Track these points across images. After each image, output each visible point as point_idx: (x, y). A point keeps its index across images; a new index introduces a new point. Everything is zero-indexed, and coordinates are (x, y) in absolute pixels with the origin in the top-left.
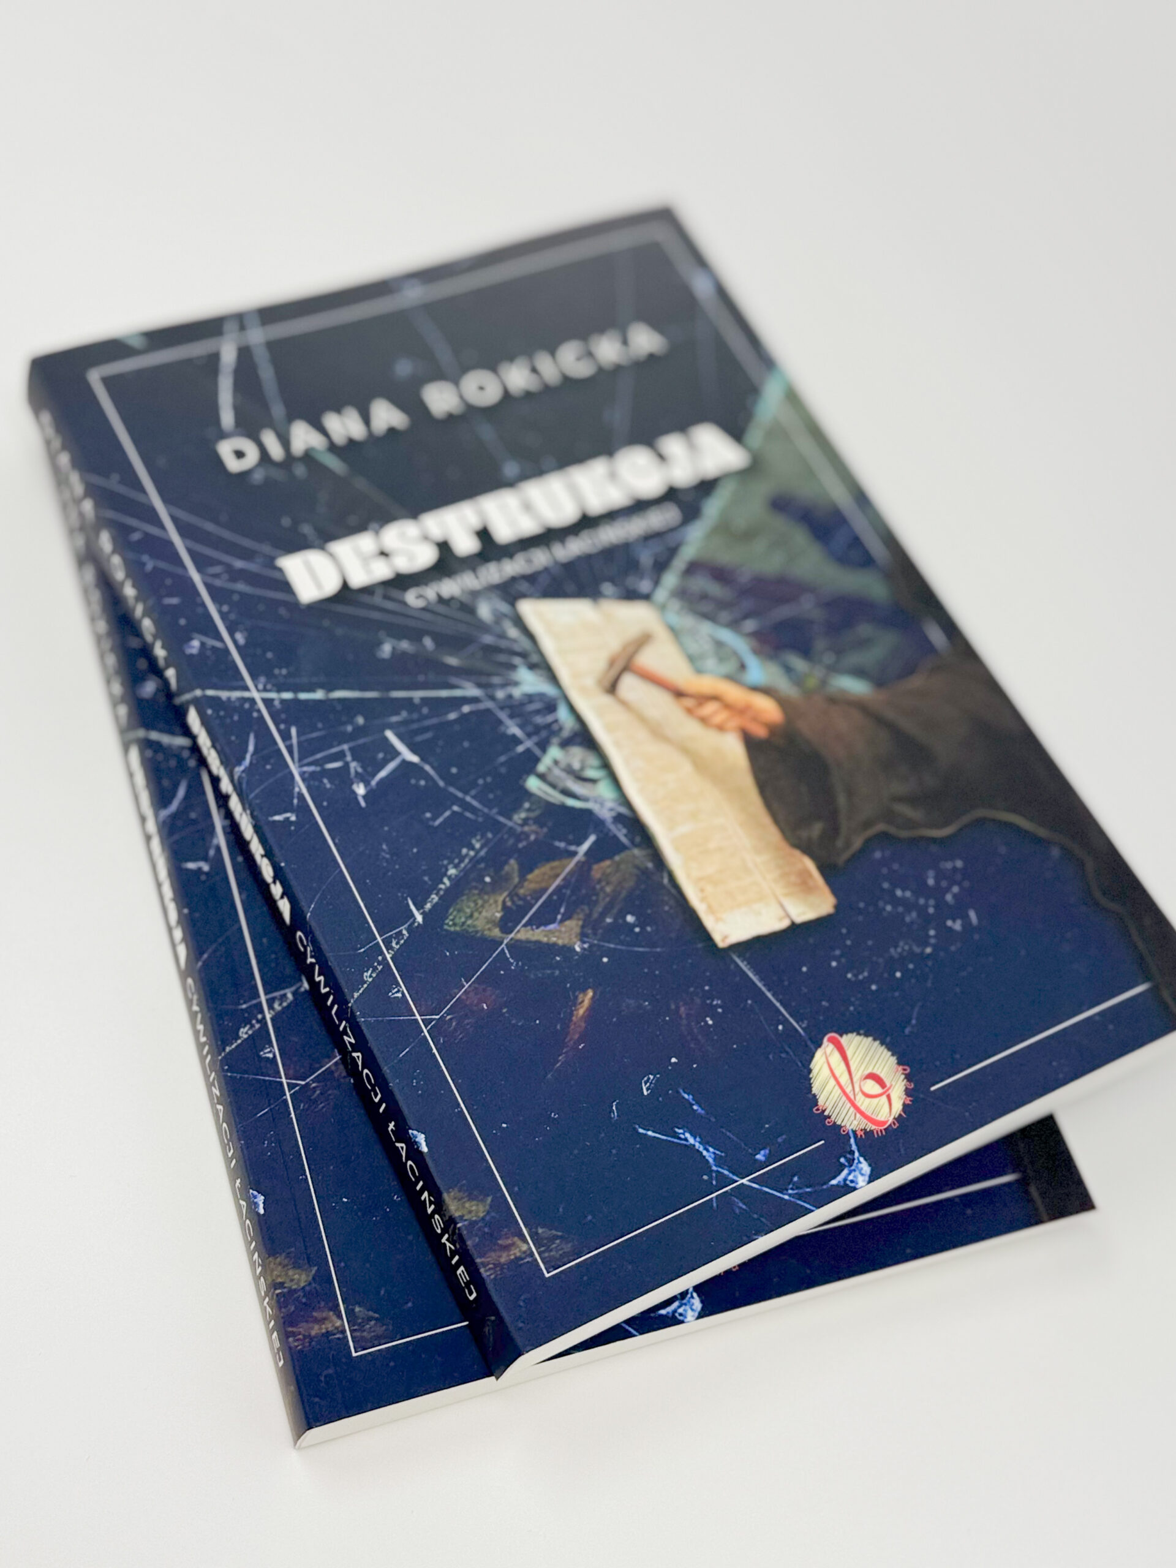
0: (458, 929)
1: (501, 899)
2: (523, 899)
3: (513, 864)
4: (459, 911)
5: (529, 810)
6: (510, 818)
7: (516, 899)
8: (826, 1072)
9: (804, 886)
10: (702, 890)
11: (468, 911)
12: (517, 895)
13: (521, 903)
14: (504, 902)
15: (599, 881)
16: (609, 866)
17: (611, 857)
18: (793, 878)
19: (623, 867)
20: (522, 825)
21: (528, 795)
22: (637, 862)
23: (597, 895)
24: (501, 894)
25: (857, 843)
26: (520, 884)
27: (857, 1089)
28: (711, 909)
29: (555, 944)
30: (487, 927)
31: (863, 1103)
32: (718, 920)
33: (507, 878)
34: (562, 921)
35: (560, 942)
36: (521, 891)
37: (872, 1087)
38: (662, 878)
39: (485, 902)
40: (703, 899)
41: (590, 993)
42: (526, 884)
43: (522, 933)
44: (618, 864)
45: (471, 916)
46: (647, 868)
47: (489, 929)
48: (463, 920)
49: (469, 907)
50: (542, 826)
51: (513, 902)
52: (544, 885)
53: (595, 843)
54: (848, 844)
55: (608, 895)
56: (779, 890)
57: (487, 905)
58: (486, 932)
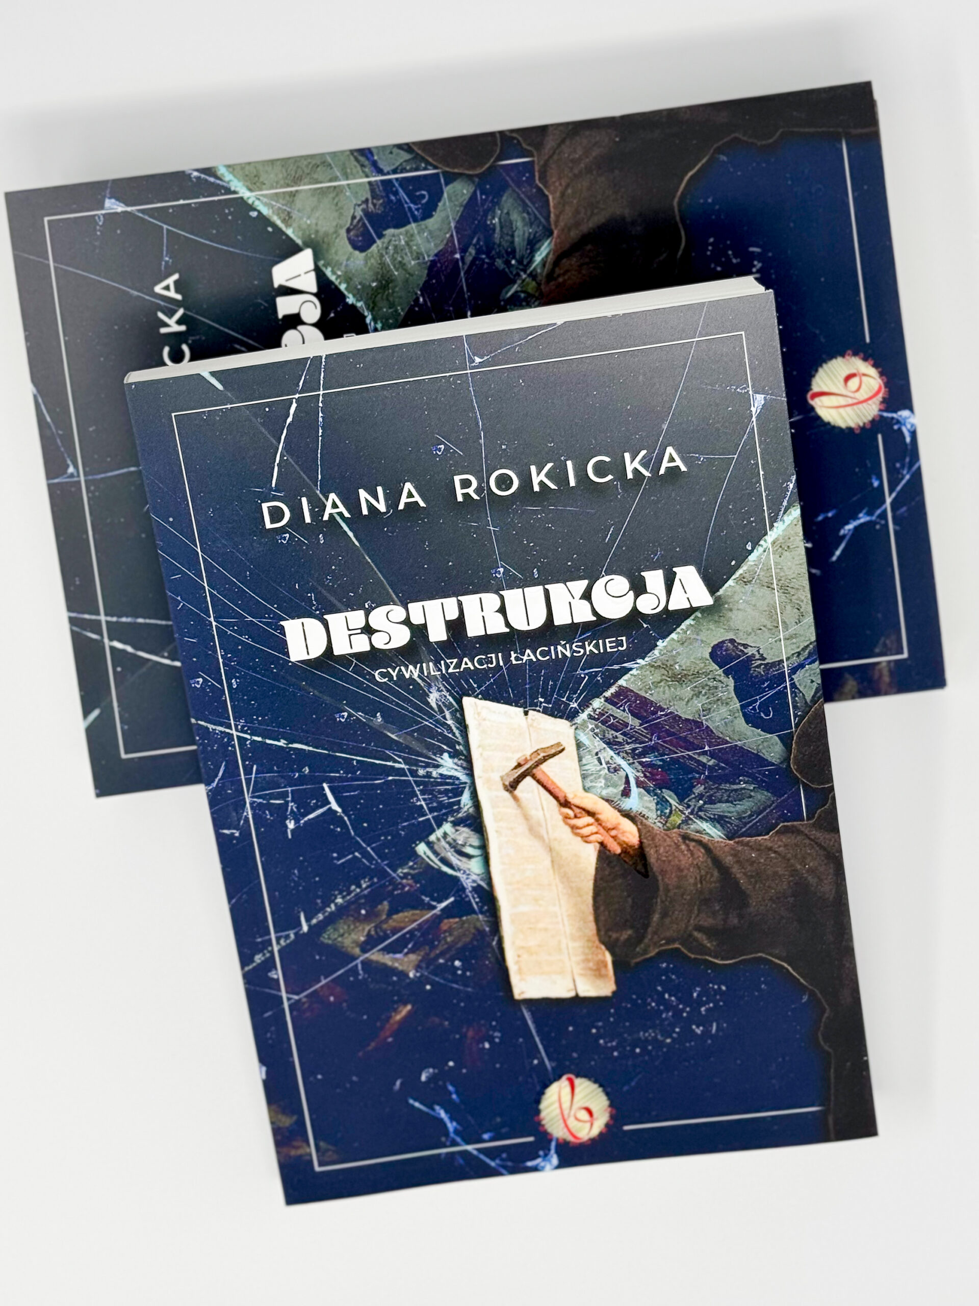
0: (330, 942)
1: (367, 928)
2: (385, 932)
3: (386, 905)
4: (335, 930)
5: (411, 868)
6: (395, 871)
7: (378, 930)
8: (555, 1097)
9: (598, 972)
10: (519, 956)
11: (341, 931)
12: (381, 928)
13: (381, 934)
14: (369, 931)
15: (445, 931)
16: (456, 923)
17: (460, 917)
18: (591, 965)
19: (466, 925)
20: (402, 878)
21: (414, 855)
22: (478, 925)
23: (439, 941)
24: (368, 925)
25: (652, 953)
26: (386, 921)
27: (572, 1113)
28: (520, 971)
29: (396, 968)
30: (352, 945)
31: (572, 1123)
32: (522, 980)
33: (377, 915)
34: (407, 954)
35: (400, 968)
36: (385, 926)
37: (584, 1115)
38: (493, 940)
39: (356, 927)
40: (517, 962)
41: (409, 1007)
42: (390, 921)
43: (375, 955)
44: (464, 923)
45: (342, 935)
46: (484, 930)
47: (353, 948)
48: (336, 936)
49: (343, 928)
50: (416, 882)
51: (376, 932)
52: (402, 925)
53: (452, 903)
54: (645, 951)
55: (446, 943)
56: (577, 970)
57: (356, 930)
58: (349, 949)
